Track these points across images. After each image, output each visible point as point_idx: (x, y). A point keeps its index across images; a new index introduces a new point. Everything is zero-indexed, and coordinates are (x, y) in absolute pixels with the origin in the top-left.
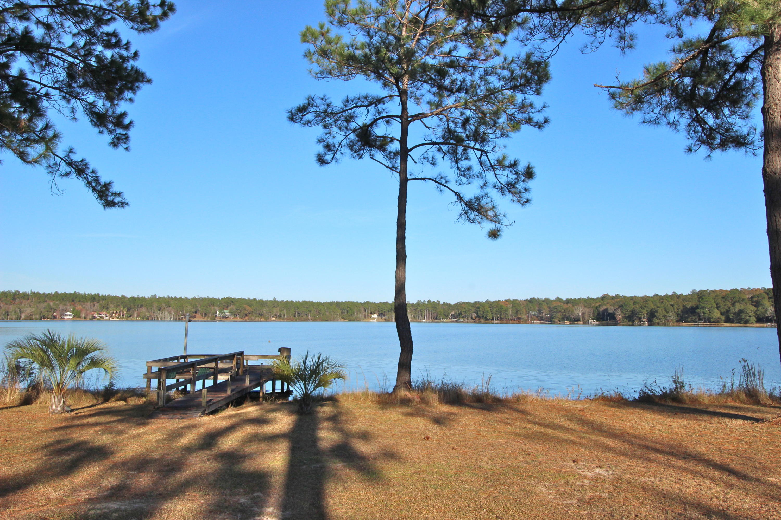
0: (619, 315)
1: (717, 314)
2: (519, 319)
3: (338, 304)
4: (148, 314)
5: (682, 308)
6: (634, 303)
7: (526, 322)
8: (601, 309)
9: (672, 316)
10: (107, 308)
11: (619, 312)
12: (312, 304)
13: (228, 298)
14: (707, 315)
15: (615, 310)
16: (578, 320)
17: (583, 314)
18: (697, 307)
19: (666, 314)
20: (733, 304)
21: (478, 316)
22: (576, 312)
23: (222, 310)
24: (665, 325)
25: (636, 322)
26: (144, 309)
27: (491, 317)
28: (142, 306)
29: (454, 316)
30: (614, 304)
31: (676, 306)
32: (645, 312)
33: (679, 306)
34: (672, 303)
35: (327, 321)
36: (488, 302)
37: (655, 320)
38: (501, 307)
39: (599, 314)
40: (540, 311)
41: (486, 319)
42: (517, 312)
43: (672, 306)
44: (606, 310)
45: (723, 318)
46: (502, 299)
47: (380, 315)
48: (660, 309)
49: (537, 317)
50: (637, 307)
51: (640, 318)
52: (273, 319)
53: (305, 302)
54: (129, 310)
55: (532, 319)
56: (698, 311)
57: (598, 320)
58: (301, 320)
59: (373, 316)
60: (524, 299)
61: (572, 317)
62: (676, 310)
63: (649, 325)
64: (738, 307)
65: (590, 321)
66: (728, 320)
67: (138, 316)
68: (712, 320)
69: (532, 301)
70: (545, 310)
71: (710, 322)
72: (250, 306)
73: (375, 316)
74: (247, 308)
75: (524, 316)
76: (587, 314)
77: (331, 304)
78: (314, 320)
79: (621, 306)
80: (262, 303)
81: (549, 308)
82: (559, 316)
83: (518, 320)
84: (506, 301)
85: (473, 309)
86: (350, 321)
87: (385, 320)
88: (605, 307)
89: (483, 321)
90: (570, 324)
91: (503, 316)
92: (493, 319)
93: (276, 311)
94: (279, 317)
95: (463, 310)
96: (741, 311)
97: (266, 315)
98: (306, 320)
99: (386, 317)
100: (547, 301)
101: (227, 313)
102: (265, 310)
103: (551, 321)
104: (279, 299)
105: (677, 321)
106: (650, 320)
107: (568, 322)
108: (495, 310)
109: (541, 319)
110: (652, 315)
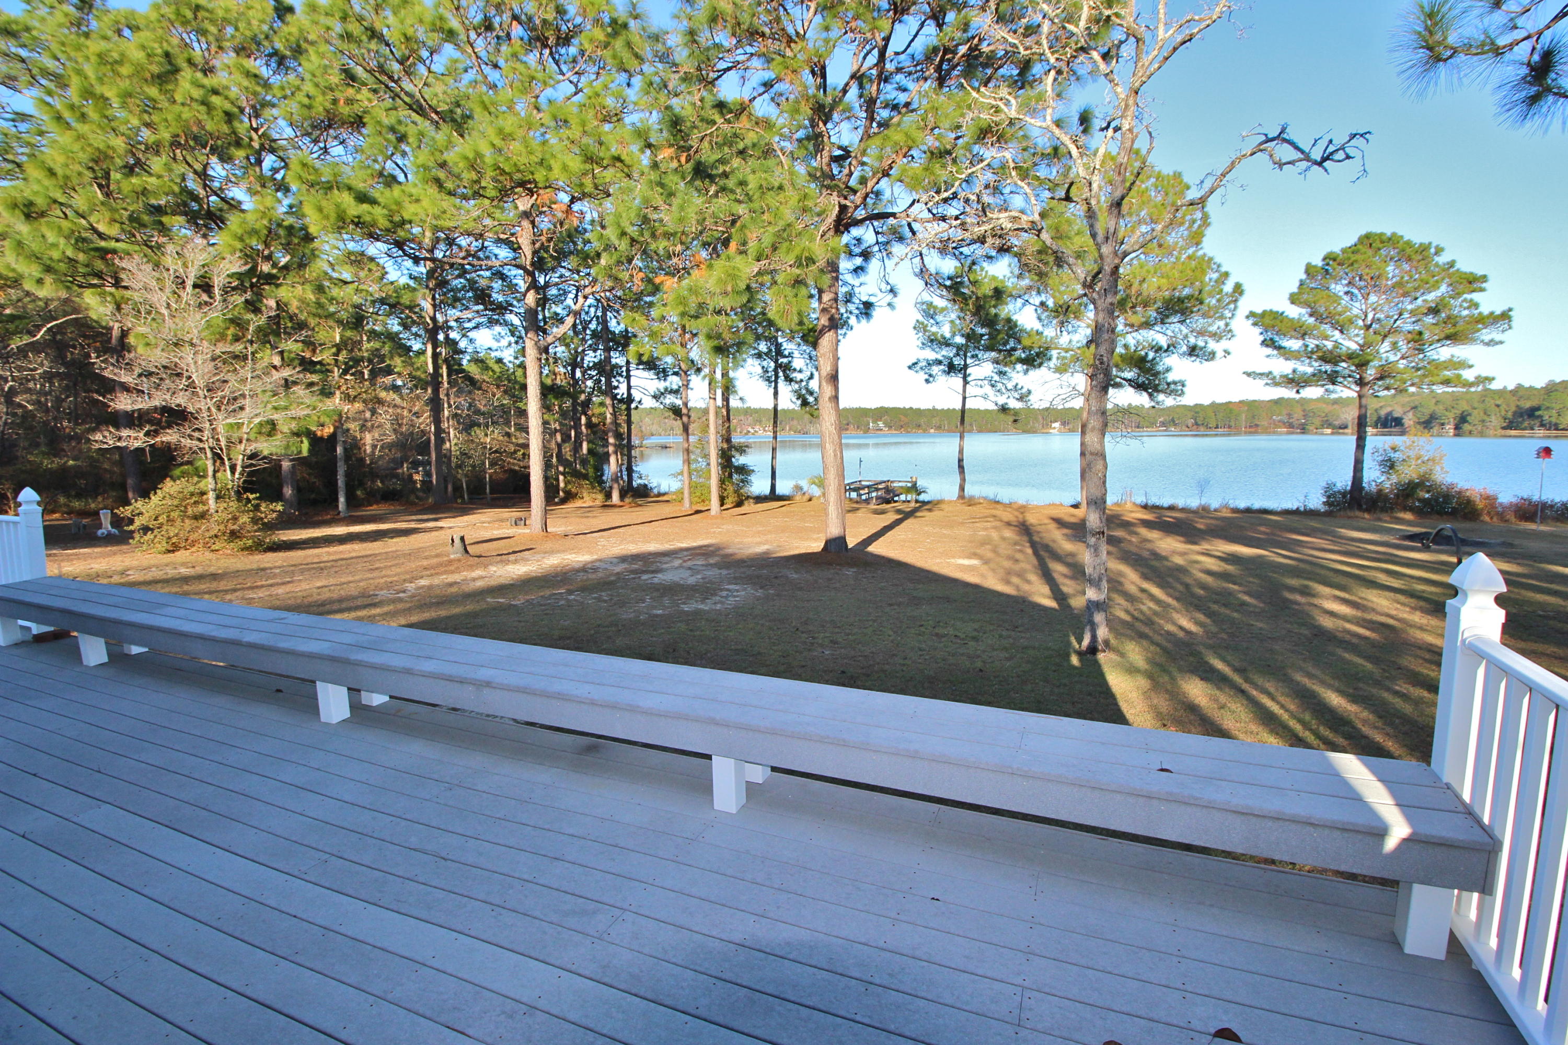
0: (1409, 421)
2: (1257, 425)
4: (799, 428)
5: (1513, 409)
6: (1437, 403)
7: (1266, 431)
8: (1383, 413)
9: (1495, 421)
10: (760, 422)
11: (1410, 415)
13: (882, 408)
14: (1554, 420)
15: (1405, 413)
16: (1346, 427)
18: (1538, 409)
19: (1485, 418)
21: (1196, 424)
22: (1343, 416)
23: (875, 422)
24: (1482, 434)
25: (1435, 430)
27: (1213, 424)
28: (793, 419)
29: (1163, 424)
30: (1403, 406)
31: (1503, 407)
32: (1451, 415)
33: (1508, 405)
34: (1498, 402)
35: (996, 431)
36: (1213, 405)
37: (1466, 427)
38: (1231, 411)
39: (1379, 418)
40: (1289, 415)
41: (1208, 427)
42: (1253, 417)
43: (1498, 406)
44: (1390, 413)
46: (1236, 399)
47: (1064, 424)
48: (1475, 412)
49: (1284, 423)
50: (1439, 410)
51: (1443, 424)
52: (933, 431)
55: (1277, 426)
56: (1537, 413)
57: (1376, 427)
58: (964, 432)
59: (1054, 425)
60: (1267, 399)
61: (1337, 423)
62: (1503, 413)
63: (1455, 435)
68: (1561, 427)
69: (1278, 402)
70: (1297, 414)
71: (1557, 429)
72: (906, 416)
73: (1056, 425)
74: (903, 418)
75: (1264, 423)
78: (980, 431)
79: (1415, 408)
80: (918, 412)
81: (1304, 411)
82: (1317, 422)
83: (1253, 428)
84: (1241, 402)
85: (1190, 414)
86: (1025, 433)
87: (1070, 429)
88: (1389, 409)
90: (1332, 433)
91: (1232, 424)
92: (1217, 427)
93: (935, 421)
94: (938, 428)
95: (1176, 416)
97: (924, 426)
99: (1071, 426)
101: (881, 424)
102: (922, 421)
103: (1303, 430)
104: (939, 407)
105: (1504, 428)
106: (1457, 428)
107: (1329, 431)
108: (1220, 416)
109: (1291, 426)
110: (1461, 422)
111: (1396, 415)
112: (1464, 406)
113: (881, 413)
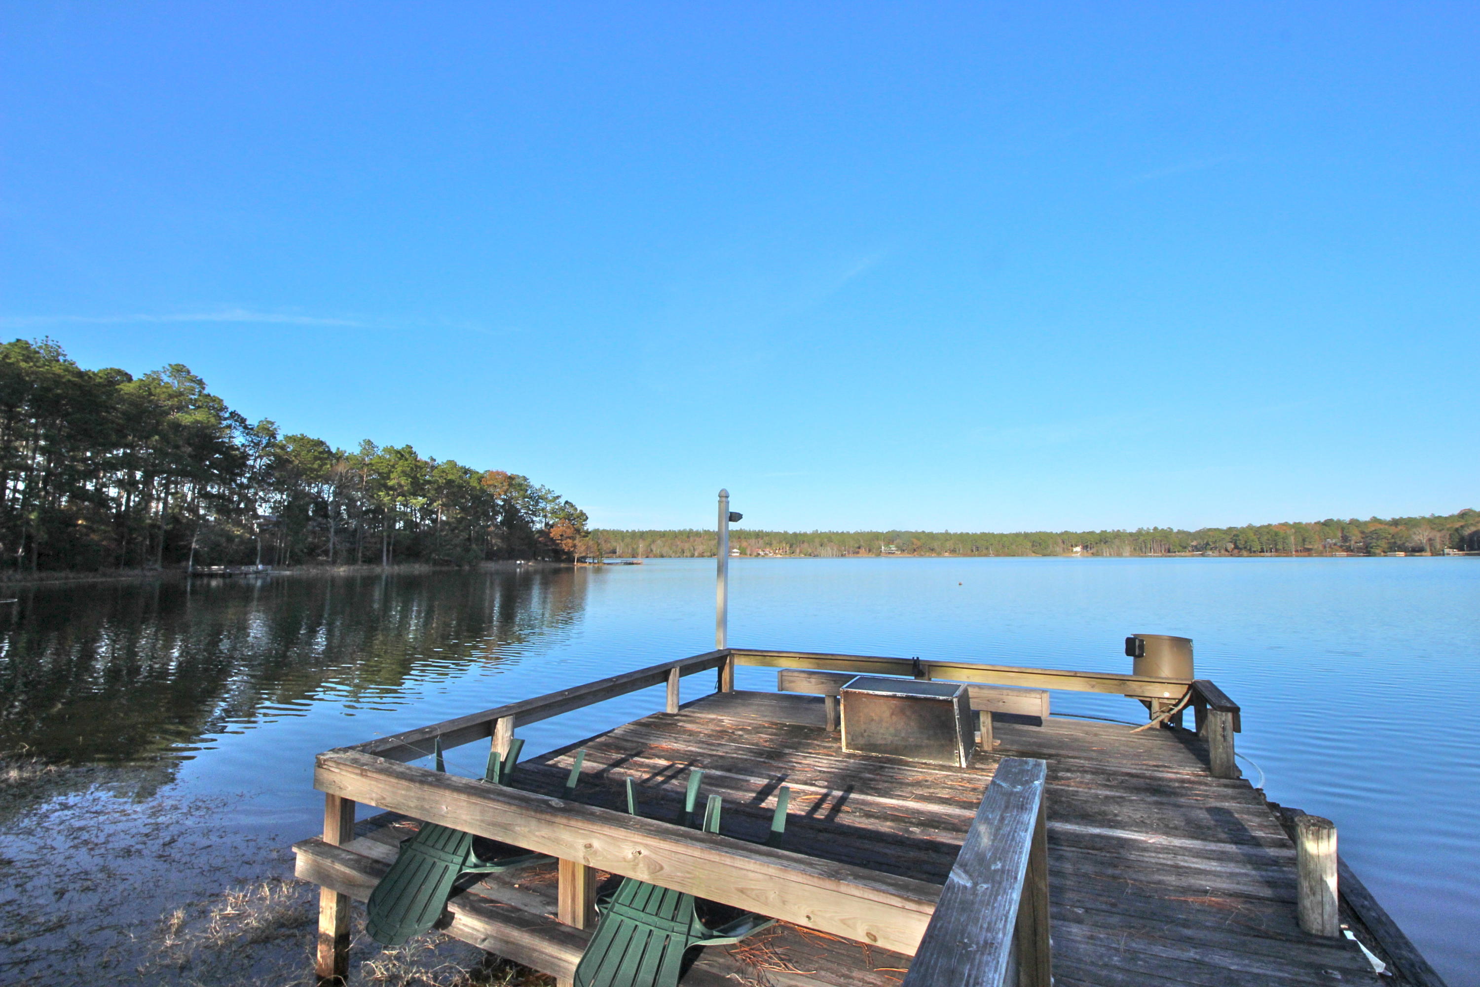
2: (1309, 550)
3: (1026, 535)
4: (810, 551)
7: (1321, 554)
8: (1467, 532)
10: (770, 544)
12: (993, 535)
13: (893, 531)
16: (1421, 550)
17: (1430, 540)
21: (1236, 547)
22: (1416, 538)
23: (887, 545)
26: (806, 545)
27: (1258, 548)
28: (803, 542)
29: (1196, 548)
35: (1014, 556)
36: (1250, 527)
38: (1276, 534)
39: (1462, 539)
40: (1345, 539)
41: (1250, 550)
42: (1304, 540)
44: (1476, 533)
46: (1275, 522)
47: (1085, 547)
49: (1341, 547)
52: (947, 554)
53: (984, 534)
54: (791, 546)
55: (1332, 550)
57: (1461, 549)
58: (980, 555)
59: (1075, 549)
60: (1313, 521)
61: (1409, 545)
65: (1447, 551)
67: (801, 552)
69: (1328, 523)
70: (1355, 536)
72: (918, 539)
73: (1078, 549)
74: (915, 541)
75: (1318, 546)
76: (1438, 540)
77: (1017, 535)
78: (997, 555)
80: (931, 536)
81: (1363, 533)
82: (1383, 544)
83: (1306, 551)
84: (1283, 525)
85: (1228, 538)
86: (1044, 555)
87: (1093, 554)
88: (1474, 528)
89: (1245, 553)
90: (1405, 557)
91: (1280, 547)
92: (1262, 551)
93: (949, 545)
94: (953, 551)
95: (1211, 540)
97: (938, 550)
98: (986, 555)
99: (1094, 550)
100: (1354, 523)
101: (893, 548)
102: (935, 545)
103: (1368, 552)
104: (952, 531)
107: (1402, 554)
108: (1264, 539)
109: (1349, 549)
113: (892, 538)
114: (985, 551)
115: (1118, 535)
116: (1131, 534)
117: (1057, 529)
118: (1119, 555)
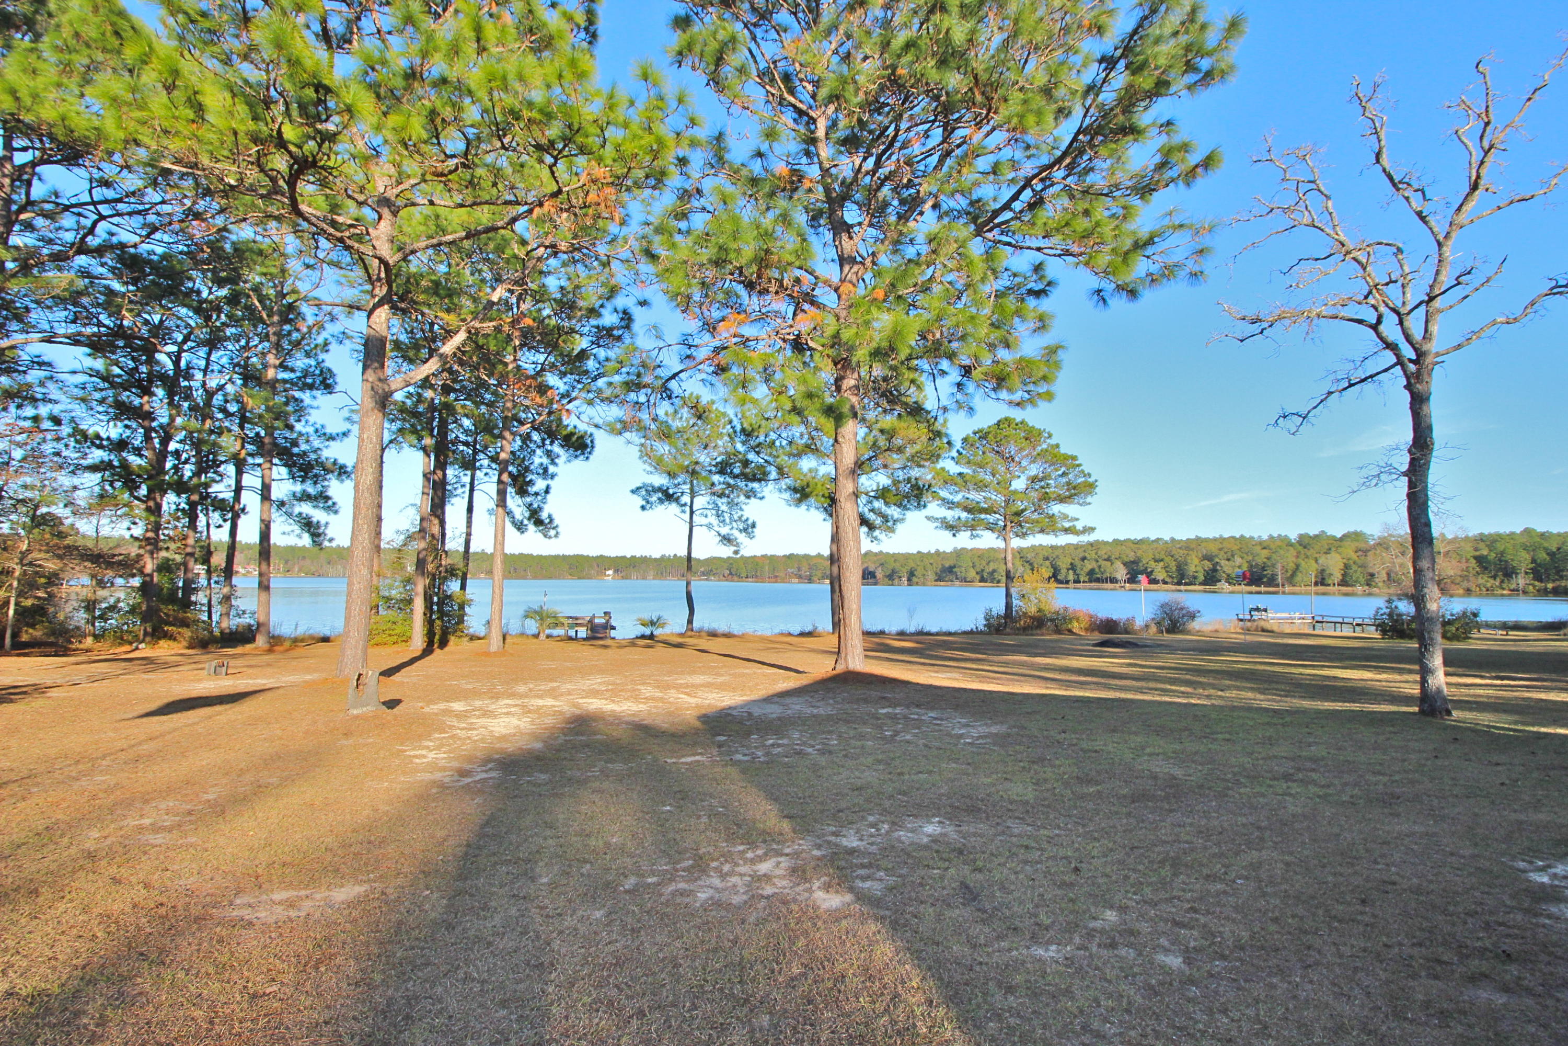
0: (879, 574)
1: (972, 574)
3: (565, 558)
4: (313, 569)
5: (941, 566)
6: (895, 561)
7: (783, 581)
9: (931, 576)
11: (880, 570)
12: (530, 557)
14: (963, 575)
15: (876, 568)
18: (955, 566)
19: (925, 573)
20: (988, 563)
21: (731, 574)
24: (924, 584)
25: (896, 581)
26: (308, 562)
27: (745, 575)
28: (304, 558)
29: (703, 574)
30: (875, 562)
31: (935, 565)
32: (904, 570)
34: (932, 561)
35: (550, 578)
37: (915, 579)
38: (757, 564)
40: (799, 569)
45: (978, 577)
46: (759, 554)
47: (616, 571)
48: (919, 568)
49: (796, 575)
50: (897, 566)
51: (900, 577)
52: (482, 576)
53: (521, 555)
54: (286, 562)
55: (791, 577)
56: (956, 570)
58: (518, 578)
59: (607, 573)
63: (908, 585)
64: (992, 566)
66: (982, 580)
67: (300, 571)
68: (968, 580)
69: (791, 557)
70: (805, 568)
71: (965, 582)
73: (610, 572)
75: (782, 574)
77: (557, 557)
78: (535, 578)
79: (882, 564)
82: (819, 574)
83: (775, 578)
84: (763, 556)
85: (726, 565)
86: (579, 578)
87: (623, 578)
89: (736, 578)
92: (747, 578)
95: (713, 566)
96: (994, 571)
98: (524, 578)
99: (623, 574)
100: (806, 557)
103: (810, 581)
105: (936, 580)
106: (909, 580)
108: (749, 568)
109: (800, 577)
110: (911, 574)
111: (871, 569)
112: (912, 564)
114: (522, 573)
115: (645, 560)
116: (656, 560)
117: (593, 552)
118: (644, 578)
